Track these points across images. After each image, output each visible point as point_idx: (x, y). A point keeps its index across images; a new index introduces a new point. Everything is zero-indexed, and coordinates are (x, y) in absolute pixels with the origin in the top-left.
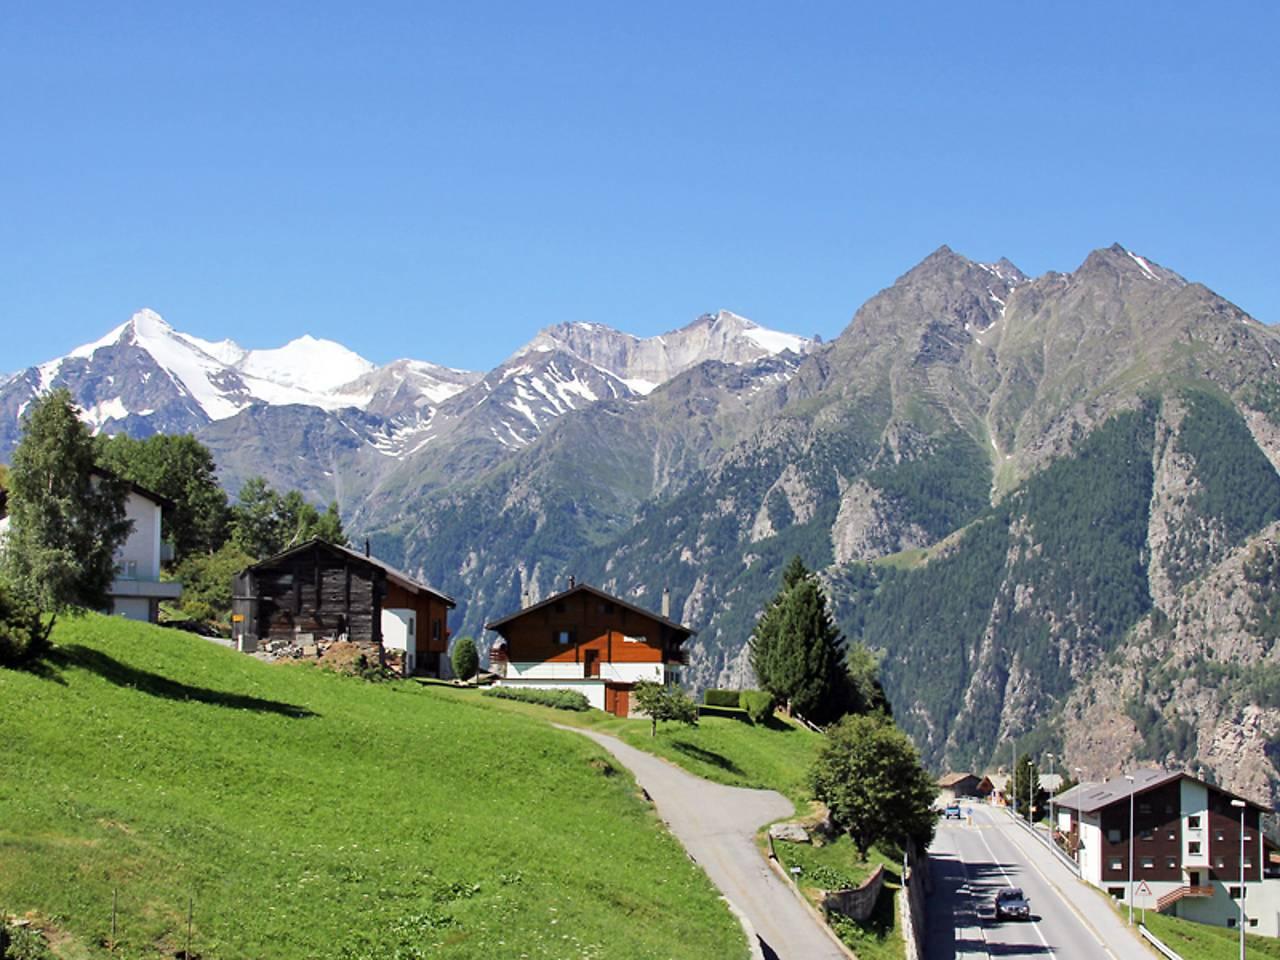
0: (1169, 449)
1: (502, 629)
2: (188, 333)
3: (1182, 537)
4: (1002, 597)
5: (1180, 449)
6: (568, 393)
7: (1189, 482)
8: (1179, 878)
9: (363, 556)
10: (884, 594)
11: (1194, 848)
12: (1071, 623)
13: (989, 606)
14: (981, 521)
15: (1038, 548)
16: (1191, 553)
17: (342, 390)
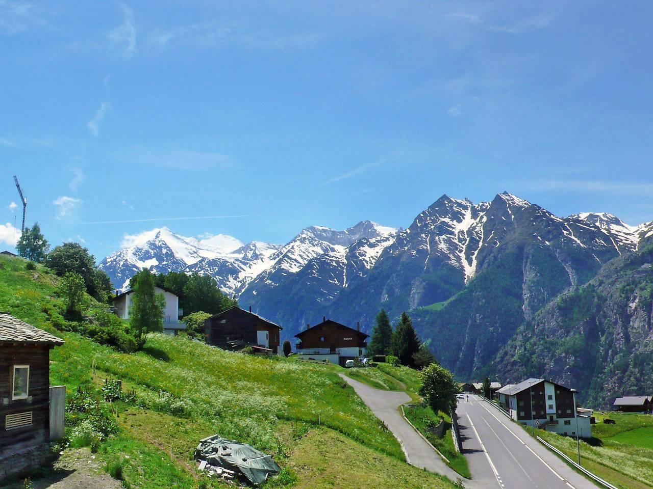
0: (528, 264)
1: (299, 336)
2: (179, 234)
3: (535, 294)
4: (472, 318)
5: (533, 263)
6: (313, 251)
7: (536, 275)
8: (546, 418)
9: (249, 312)
10: (429, 319)
11: (551, 407)
12: (497, 327)
13: (467, 322)
14: (462, 292)
15: (484, 301)
16: (538, 300)
17: (234, 252)
